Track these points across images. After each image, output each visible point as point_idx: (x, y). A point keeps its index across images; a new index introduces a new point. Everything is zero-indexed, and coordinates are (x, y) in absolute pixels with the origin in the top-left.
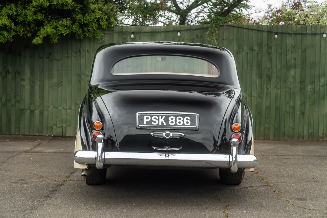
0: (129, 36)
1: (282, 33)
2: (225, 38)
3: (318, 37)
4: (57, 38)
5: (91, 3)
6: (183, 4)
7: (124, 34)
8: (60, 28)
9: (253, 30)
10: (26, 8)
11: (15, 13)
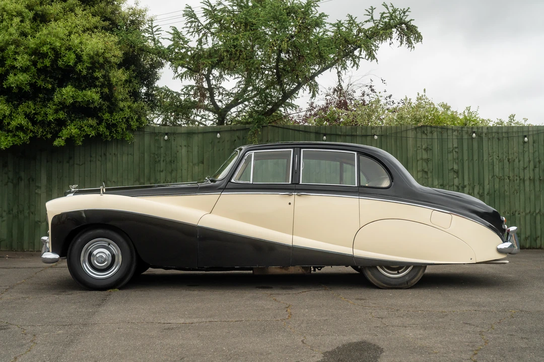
0: (162, 138)
1: (331, 135)
2: (269, 140)
3: (369, 138)
4: (81, 140)
5: (120, 100)
6: (221, 102)
7: (157, 135)
8: (85, 128)
9: (299, 131)
10: (45, 106)
11: (33, 112)
